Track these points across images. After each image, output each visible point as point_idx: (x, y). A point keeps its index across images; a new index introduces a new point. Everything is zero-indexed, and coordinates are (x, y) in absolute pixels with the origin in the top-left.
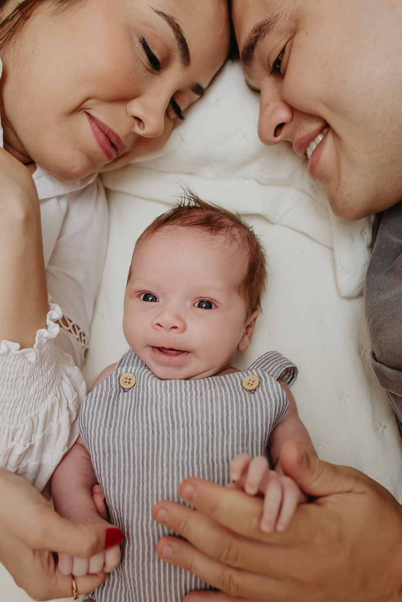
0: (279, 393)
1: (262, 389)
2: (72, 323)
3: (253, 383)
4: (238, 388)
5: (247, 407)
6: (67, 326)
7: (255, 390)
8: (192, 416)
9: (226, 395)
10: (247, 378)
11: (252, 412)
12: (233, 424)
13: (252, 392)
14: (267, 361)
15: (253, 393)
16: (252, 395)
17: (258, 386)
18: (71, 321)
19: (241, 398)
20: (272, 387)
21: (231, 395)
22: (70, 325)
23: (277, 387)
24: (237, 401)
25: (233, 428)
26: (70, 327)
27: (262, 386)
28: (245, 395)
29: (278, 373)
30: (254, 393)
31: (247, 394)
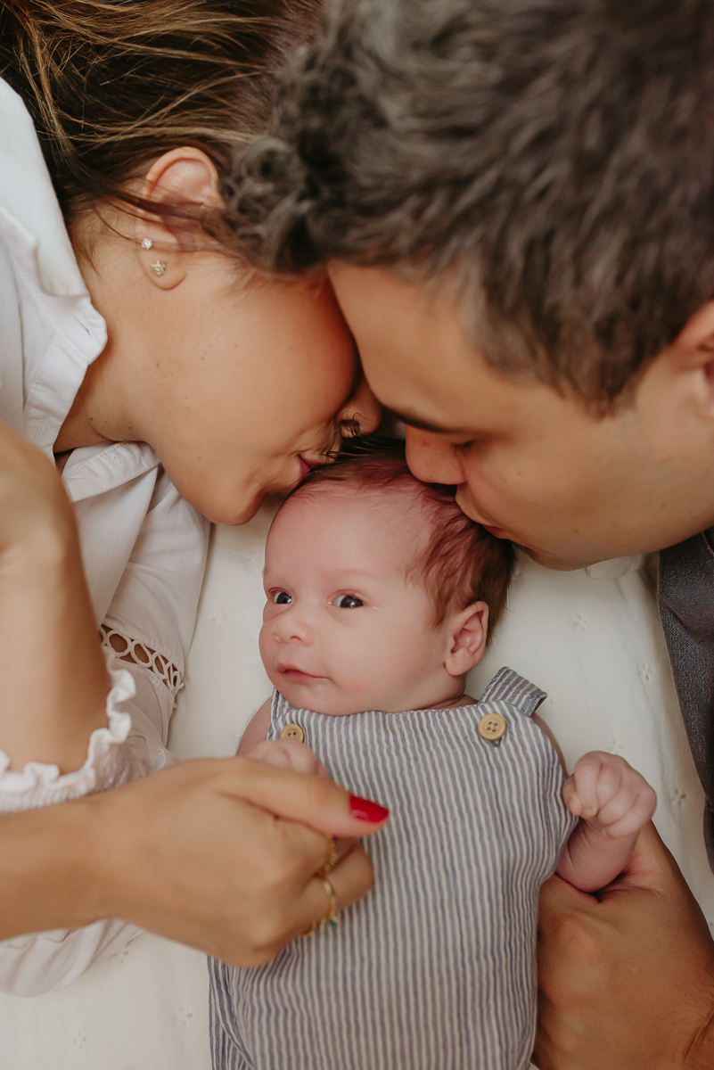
0: (539, 745)
1: (512, 739)
2: (155, 655)
3: (497, 728)
4: (472, 738)
5: (493, 773)
6: (146, 660)
7: (500, 739)
8: (407, 795)
9: (456, 755)
10: (486, 719)
11: (501, 781)
12: (475, 803)
13: (495, 743)
14: (507, 687)
15: (496, 745)
16: (496, 749)
17: (505, 734)
18: (152, 652)
19: (480, 757)
20: (528, 736)
21: (463, 752)
22: (152, 658)
23: (536, 735)
24: (474, 763)
25: (476, 809)
26: (152, 662)
27: (511, 733)
28: (486, 751)
29: (531, 706)
30: (498, 746)
31: (488, 746)
